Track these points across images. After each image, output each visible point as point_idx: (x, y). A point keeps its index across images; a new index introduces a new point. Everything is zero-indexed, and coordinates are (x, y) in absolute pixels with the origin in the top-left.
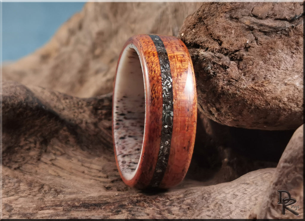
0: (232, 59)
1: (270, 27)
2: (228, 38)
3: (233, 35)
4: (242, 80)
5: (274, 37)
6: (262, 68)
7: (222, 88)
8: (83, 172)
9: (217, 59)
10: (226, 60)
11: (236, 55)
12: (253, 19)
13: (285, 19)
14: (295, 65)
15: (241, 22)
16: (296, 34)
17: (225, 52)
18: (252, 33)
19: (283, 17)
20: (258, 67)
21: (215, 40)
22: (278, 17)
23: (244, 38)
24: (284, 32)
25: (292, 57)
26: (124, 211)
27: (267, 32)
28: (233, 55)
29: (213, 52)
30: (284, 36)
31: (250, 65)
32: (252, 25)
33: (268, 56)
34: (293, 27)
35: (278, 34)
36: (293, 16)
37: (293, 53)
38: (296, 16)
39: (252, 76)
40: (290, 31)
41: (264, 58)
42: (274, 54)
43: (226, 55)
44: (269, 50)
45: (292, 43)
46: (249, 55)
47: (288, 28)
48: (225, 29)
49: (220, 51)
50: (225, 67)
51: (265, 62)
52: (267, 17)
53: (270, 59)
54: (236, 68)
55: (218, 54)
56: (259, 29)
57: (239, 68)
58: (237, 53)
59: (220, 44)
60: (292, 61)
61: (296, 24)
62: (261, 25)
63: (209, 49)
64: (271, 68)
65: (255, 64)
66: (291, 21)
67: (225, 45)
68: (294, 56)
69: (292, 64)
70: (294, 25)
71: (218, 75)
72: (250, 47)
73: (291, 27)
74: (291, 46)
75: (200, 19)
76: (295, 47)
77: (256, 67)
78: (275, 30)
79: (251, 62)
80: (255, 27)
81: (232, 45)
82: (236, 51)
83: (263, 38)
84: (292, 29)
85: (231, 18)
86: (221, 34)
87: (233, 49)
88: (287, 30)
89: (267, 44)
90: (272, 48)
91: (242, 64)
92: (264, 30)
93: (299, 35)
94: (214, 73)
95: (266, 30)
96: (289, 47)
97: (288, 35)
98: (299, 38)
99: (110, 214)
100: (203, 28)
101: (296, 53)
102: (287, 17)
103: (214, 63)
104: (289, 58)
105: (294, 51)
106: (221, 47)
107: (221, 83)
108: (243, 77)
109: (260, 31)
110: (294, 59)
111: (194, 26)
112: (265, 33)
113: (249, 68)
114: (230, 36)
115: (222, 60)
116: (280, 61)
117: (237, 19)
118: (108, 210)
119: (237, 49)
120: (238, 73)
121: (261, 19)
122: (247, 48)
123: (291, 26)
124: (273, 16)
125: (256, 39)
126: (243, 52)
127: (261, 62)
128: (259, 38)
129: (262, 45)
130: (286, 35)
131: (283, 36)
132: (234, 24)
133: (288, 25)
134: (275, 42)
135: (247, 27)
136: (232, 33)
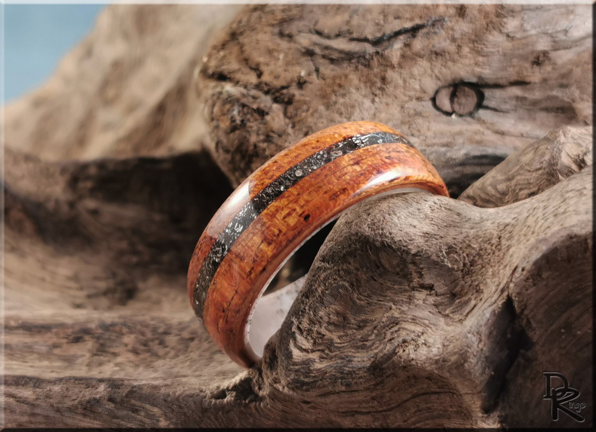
0: (276, 100)
1: (341, 52)
2: (272, 67)
3: (280, 63)
4: (288, 134)
5: (347, 68)
6: (321, 117)
7: (255, 146)
8: (43, 280)
9: (251, 99)
10: (266, 101)
11: (282, 94)
12: (316, 38)
13: (366, 40)
14: (378, 114)
15: (295, 42)
16: (381, 65)
17: (266, 89)
18: (312, 60)
19: (363, 37)
20: (316, 115)
21: (252, 69)
22: (355, 35)
23: (297, 68)
24: (362, 61)
25: (373, 101)
26: (87, 337)
27: (335, 60)
28: (277, 94)
29: (245, 87)
30: (363, 67)
31: (303, 112)
32: (311, 48)
33: (334, 98)
34: (377, 53)
35: (352, 63)
36: (379, 35)
37: (376, 95)
38: (384, 35)
39: (305, 130)
40: (372, 59)
41: (326, 101)
42: (344, 95)
43: (267, 93)
44: (336, 88)
45: (375, 79)
46: (303, 95)
47: (370, 54)
48: (270, 52)
49: (258, 87)
50: (262, 113)
51: (328, 106)
52: (338, 36)
53: (335, 103)
54: (281, 115)
55: (253, 92)
56: (323, 53)
57: (285, 114)
58: (285, 91)
59: (260, 75)
60: (373, 108)
61: (383, 48)
62: (327, 48)
63: (240, 83)
64: (337, 117)
65: (311, 111)
66: (376, 43)
67: (266, 78)
68: (377, 99)
69: (372, 112)
70: (379, 50)
71: (249, 124)
72: (305, 82)
73: (374, 54)
74: (373, 84)
75: (234, 36)
76: (379, 84)
77: (312, 115)
78: (349, 56)
79: (305, 107)
80: (317, 50)
81: (277, 77)
82: (283, 88)
83: (327, 69)
84: (376, 55)
85: (281, 35)
86: (261, 60)
87: (278, 83)
88: (367, 57)
89: (334, 78)
90: (340, 86)
91: (291, 109)
92: (330, 57)
93: (387, 66)
94: (242, 121)
95: (333, 57)
96: (368, 85)
97: (368, 66)
98: (386, 71)
99: (65, 341)
100: (235, 50)
101: (381, 96)
102: (370, 37)
103: (244, 106)
104: (367, 103)
105: (378, 92)
106: (260, 80)
107: (253, 139)
108: (290, 130)
109: (324, 57)
110: (376, 105)
111: (224, 46)
112: (332, 61)
113: (300, 116)
114: (275, 64)
115: (258, 101)
116: (353, 107)
117: (290, 37)
118: (62, 335)
119: (284, 84)
120: (283, 123)
121: (328, 37)
122: (301, 84)
123: (374, 51)
124: (348, 35)
125: (317, 70)
126: (294, 91)
127: (322, 108)
128: (322, 69)
129: (324, 79)
130: (365, 66)
131: (360, 67)
132: (284, 44)
133: (370, 49)
134: (346, 76)
135: (303, 50)
136: (279, 59)
